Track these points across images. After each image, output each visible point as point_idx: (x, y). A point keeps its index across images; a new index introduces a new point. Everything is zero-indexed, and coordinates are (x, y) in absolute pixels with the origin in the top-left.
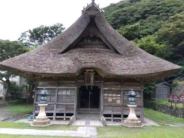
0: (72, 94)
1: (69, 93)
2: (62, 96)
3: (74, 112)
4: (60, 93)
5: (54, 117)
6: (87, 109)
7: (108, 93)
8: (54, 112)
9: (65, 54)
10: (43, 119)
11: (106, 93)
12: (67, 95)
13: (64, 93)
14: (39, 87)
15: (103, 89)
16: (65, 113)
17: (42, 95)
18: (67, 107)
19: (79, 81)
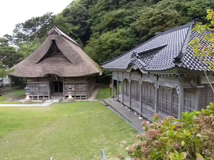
0: (47, 86)
1: (45, 85)
2: (41, 87)
3: (48, 95)
4: (40, 86)
5: (38, 98)
6: (57, 93)
7: (67, 85)
8: (38, 96)
9: (39, 64)
10: (29, 100)
11: (66, 85)
12: (44, 87)
13: (42, 85)
14: (27, 83)
15: (64, 82)
16: (44, 96)
17: (27, 90)
18: (45, 93)
19: (50, 79)
